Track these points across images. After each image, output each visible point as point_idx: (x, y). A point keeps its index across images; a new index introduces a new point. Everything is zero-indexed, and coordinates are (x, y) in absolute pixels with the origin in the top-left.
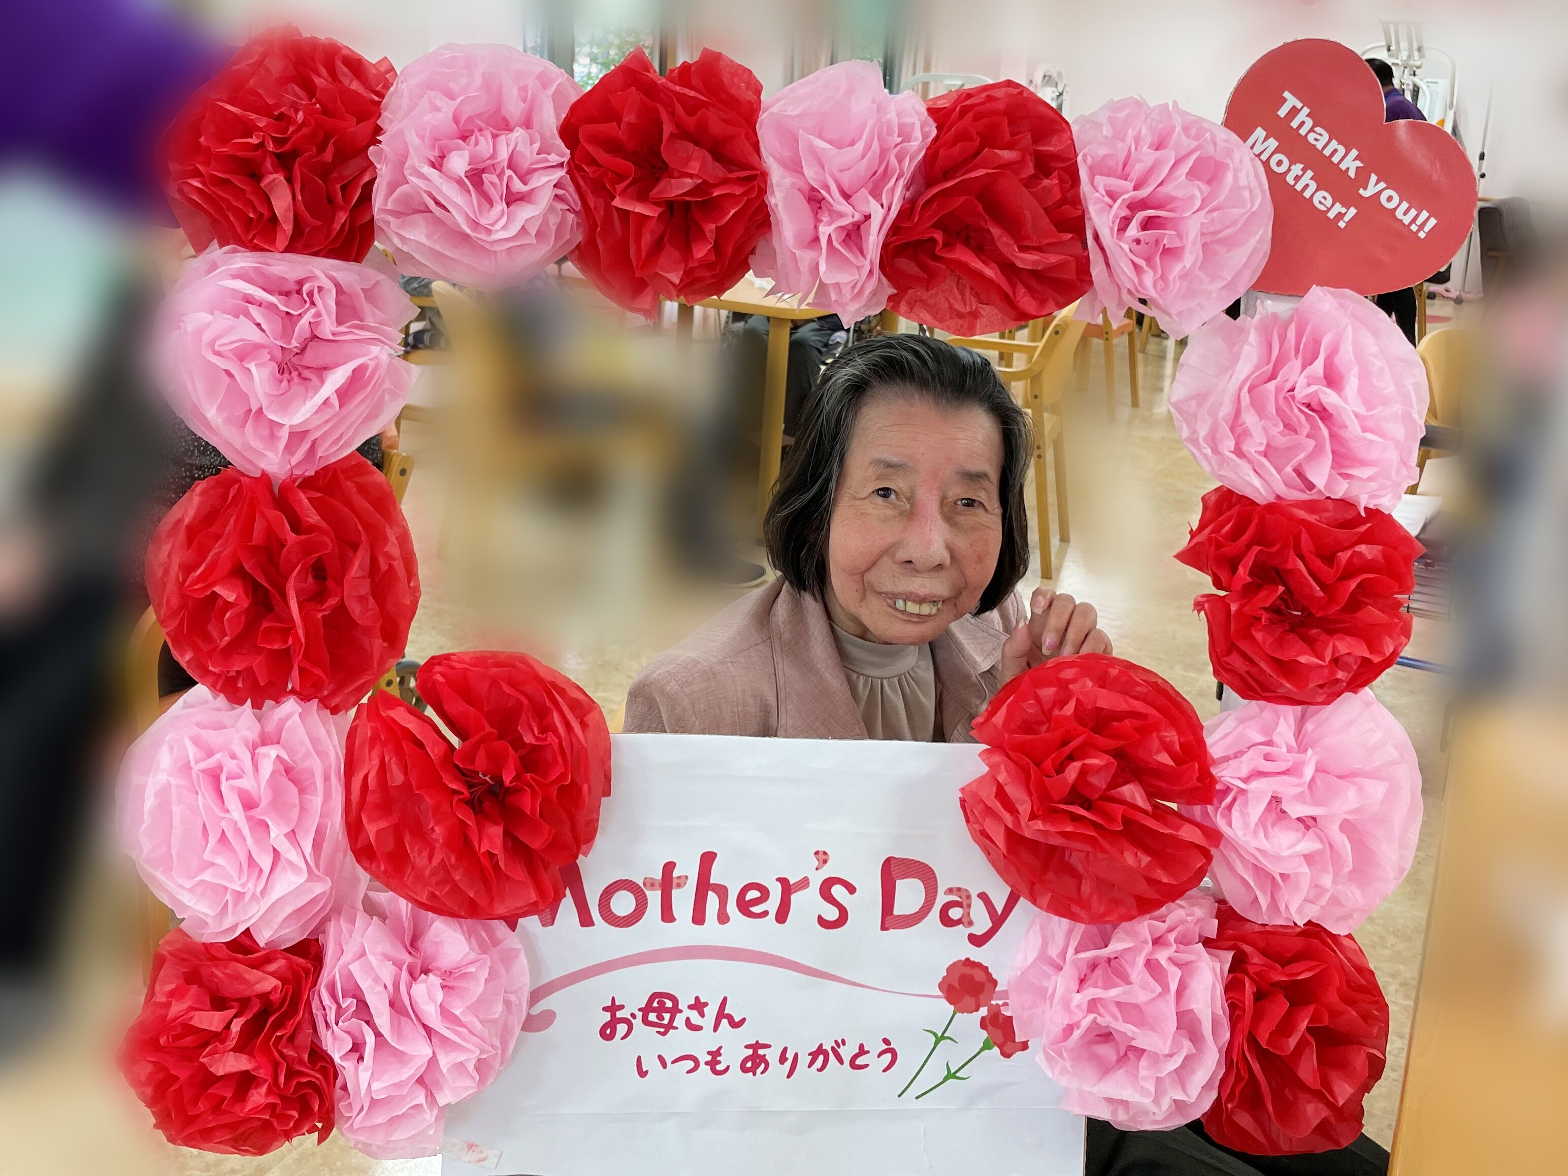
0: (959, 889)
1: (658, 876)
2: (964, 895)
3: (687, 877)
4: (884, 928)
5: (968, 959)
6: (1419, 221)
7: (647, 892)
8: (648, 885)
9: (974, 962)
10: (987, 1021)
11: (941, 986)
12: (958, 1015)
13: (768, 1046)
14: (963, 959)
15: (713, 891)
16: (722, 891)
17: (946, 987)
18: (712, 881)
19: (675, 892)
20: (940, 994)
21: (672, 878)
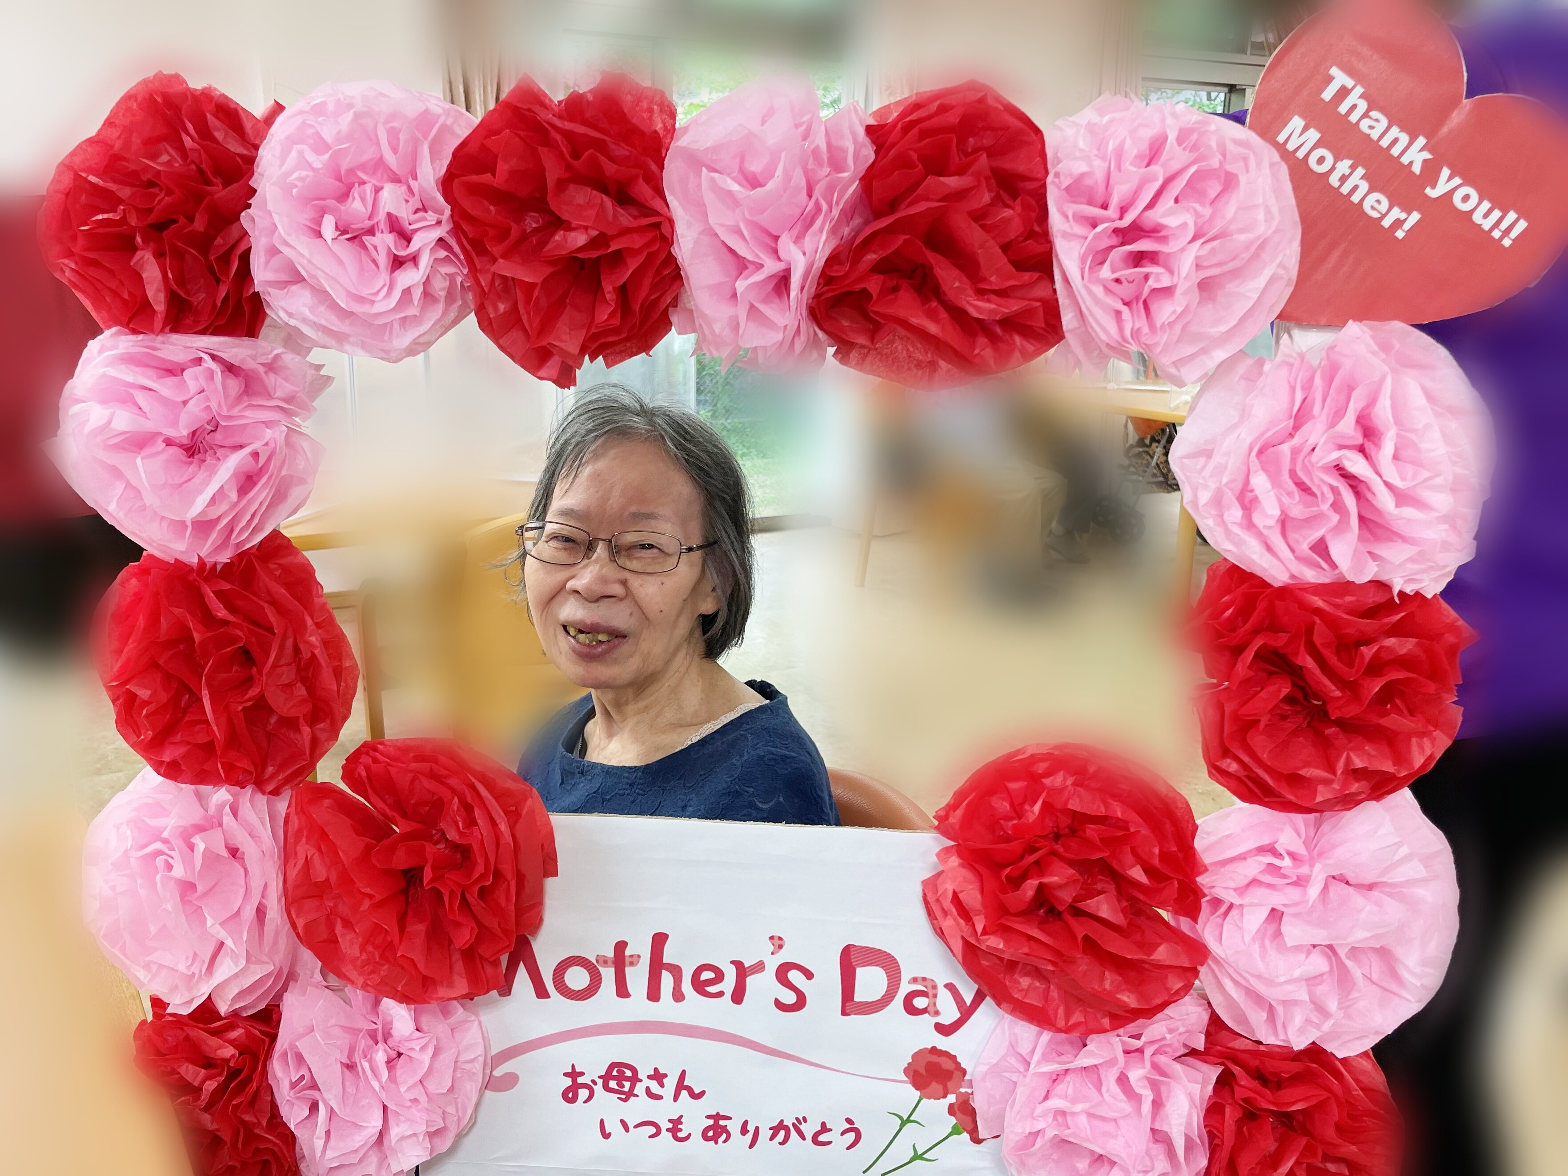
0: (924, 979)
1: (611, 954)
2: (929, 984)
3: (639, 956)
4: (844, 1013)
5: (934, 1049)
6: (1504, 225)
7: (600, 968)
8: (601, 961)
9: (941, 1050)
10: (956, 1108)
11: (906, 1071)
12: (925, 1101)
13: (730, 1118)
14: (929, 1047)
15: (667, 970)
16: (676, 971)
17: (912, 1073)
18: (666, 960)
19: (629, 970)
20: (906, 1079)
21: (624, 956)
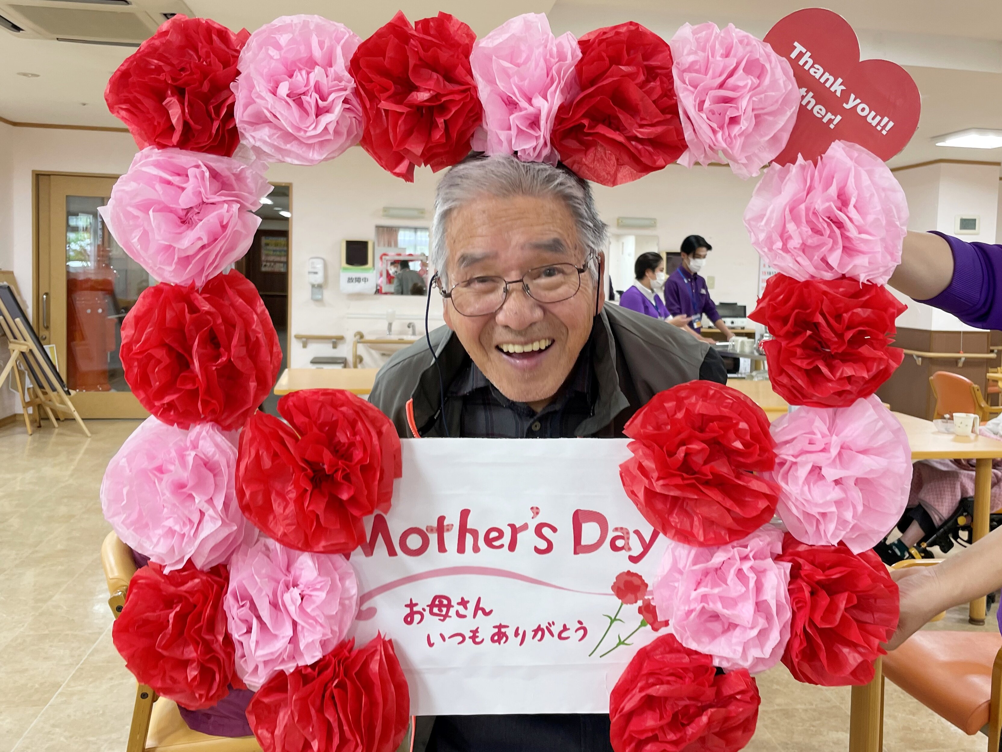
0: (622, 528)
1: (435, 524)
2: (625, 531)
3: (452, 525)
4: (576, 553)
5: (629, 571)
6: (882, 124)
7: (429, 534)
8: (429, 530)
9: (633, 573)
10: (643, 609)
11: (613, 588)
12: (624, 606)
13: (507, 627)
14: (626, 571)
15: (469, 533)
16: (475, 533)
17: (616, 589)
18: (468, 527)
19: (446, 534)
20: (613, 593)
21: (443, 526)
